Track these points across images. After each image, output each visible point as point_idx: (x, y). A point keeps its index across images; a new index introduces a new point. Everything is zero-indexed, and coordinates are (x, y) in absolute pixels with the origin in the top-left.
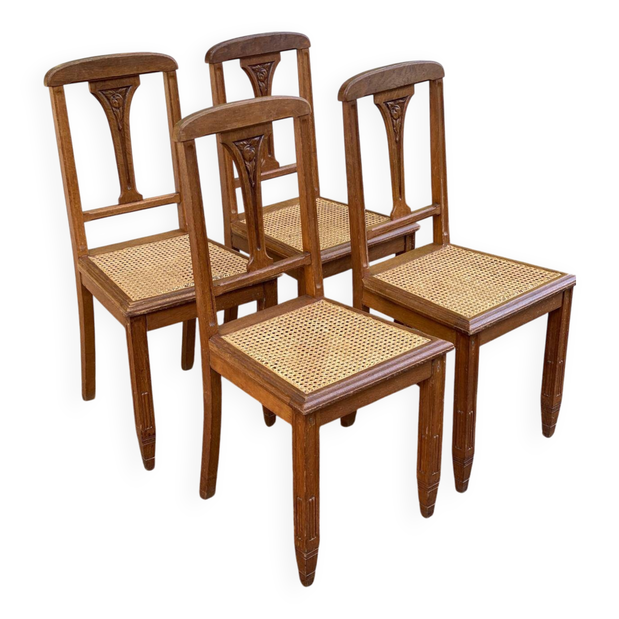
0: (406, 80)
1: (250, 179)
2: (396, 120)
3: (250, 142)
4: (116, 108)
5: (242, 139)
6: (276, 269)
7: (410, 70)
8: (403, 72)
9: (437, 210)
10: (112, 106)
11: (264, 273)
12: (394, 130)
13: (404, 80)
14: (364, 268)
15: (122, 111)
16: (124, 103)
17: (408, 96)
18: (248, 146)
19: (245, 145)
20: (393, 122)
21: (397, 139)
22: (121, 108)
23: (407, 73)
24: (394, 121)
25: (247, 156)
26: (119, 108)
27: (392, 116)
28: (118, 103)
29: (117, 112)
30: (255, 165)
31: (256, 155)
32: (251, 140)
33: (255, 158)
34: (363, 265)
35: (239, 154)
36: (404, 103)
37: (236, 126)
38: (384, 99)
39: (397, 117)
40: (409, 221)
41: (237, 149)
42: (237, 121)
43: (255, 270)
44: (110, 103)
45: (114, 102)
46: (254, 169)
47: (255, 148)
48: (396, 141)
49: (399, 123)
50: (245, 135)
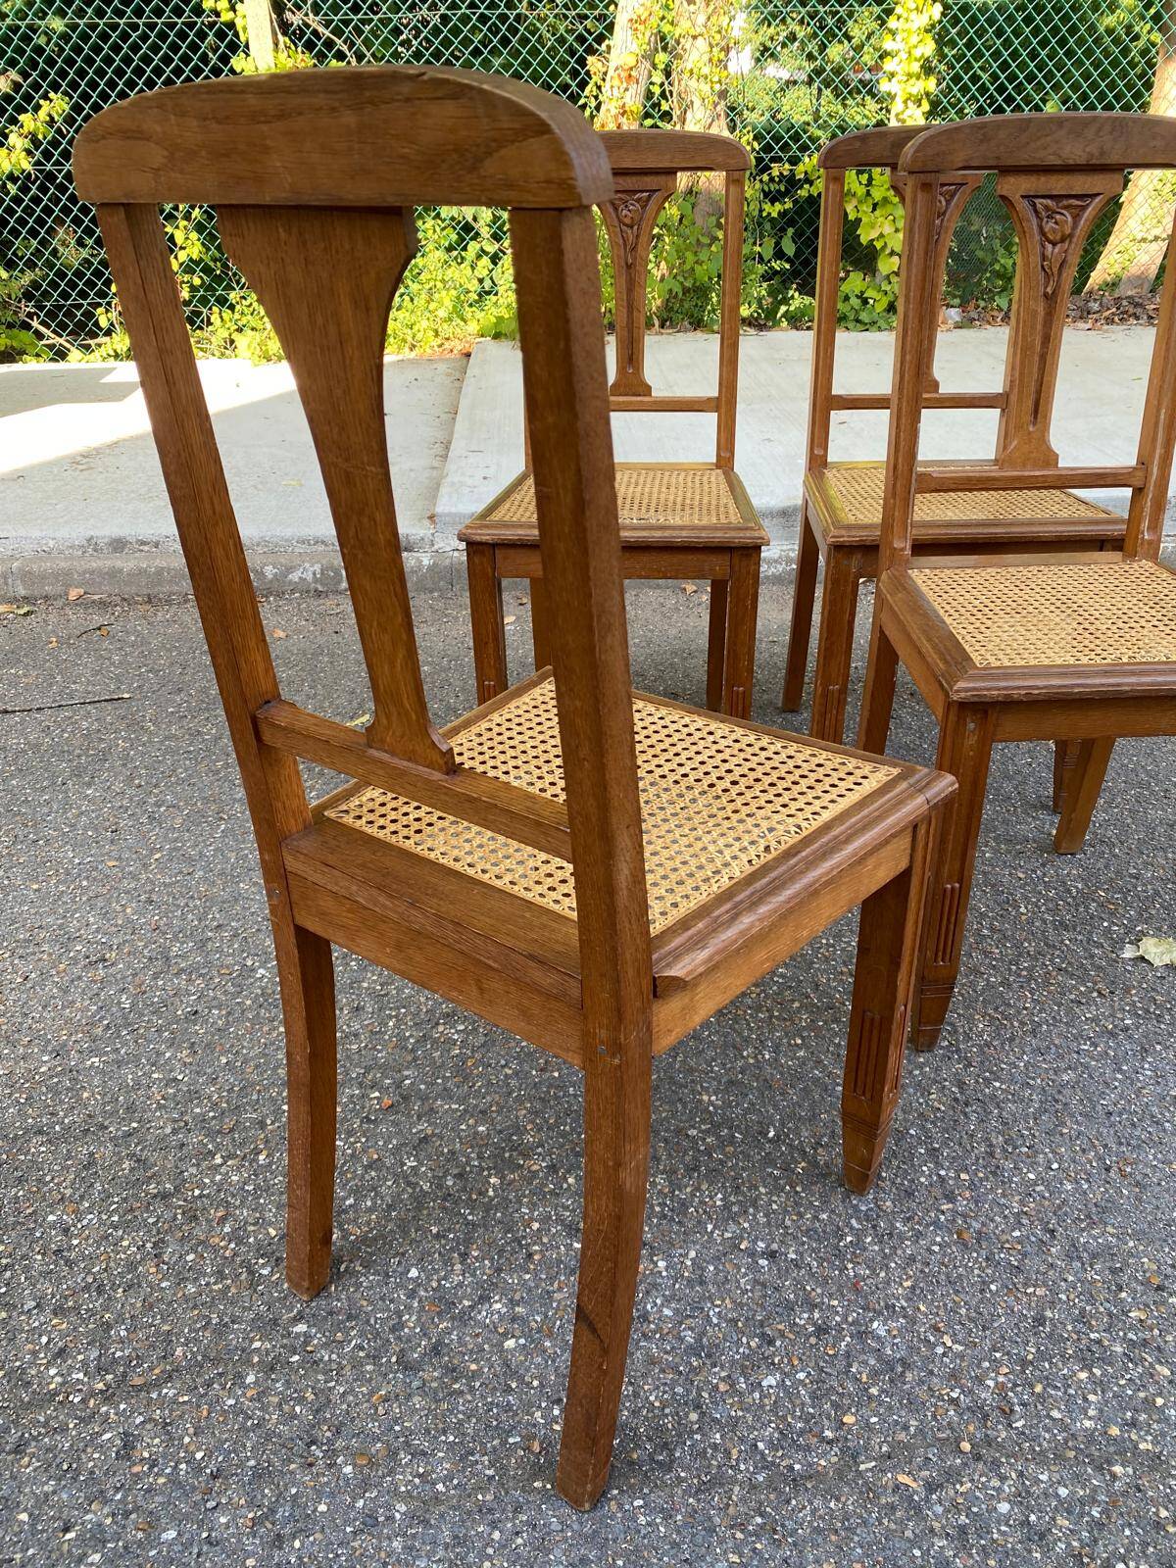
0: (1096, 152)
2: (1054, 244)
4: (627, 225)
7: (1113, 130)
8: (1090, 133)
9: (1134, 477)
10: (620, 221)
12: (1042, 266)
13: (1087, 150)
14: (895, 549)
17: (1099, 194)
20: (1043, 246)
21: (1049, 290)
22: (636, 227)
23: (1101, 134)
24: (1049, 247)
26: (632, 227)
27: (1042, 233)
34: (892, 543)
36: (1084, 208)
38: (1023, 187)
39: (1058, 237)
40: (1045, 482)
44: (617, 216)
48: (1045, 295)
49: (1059, 253)
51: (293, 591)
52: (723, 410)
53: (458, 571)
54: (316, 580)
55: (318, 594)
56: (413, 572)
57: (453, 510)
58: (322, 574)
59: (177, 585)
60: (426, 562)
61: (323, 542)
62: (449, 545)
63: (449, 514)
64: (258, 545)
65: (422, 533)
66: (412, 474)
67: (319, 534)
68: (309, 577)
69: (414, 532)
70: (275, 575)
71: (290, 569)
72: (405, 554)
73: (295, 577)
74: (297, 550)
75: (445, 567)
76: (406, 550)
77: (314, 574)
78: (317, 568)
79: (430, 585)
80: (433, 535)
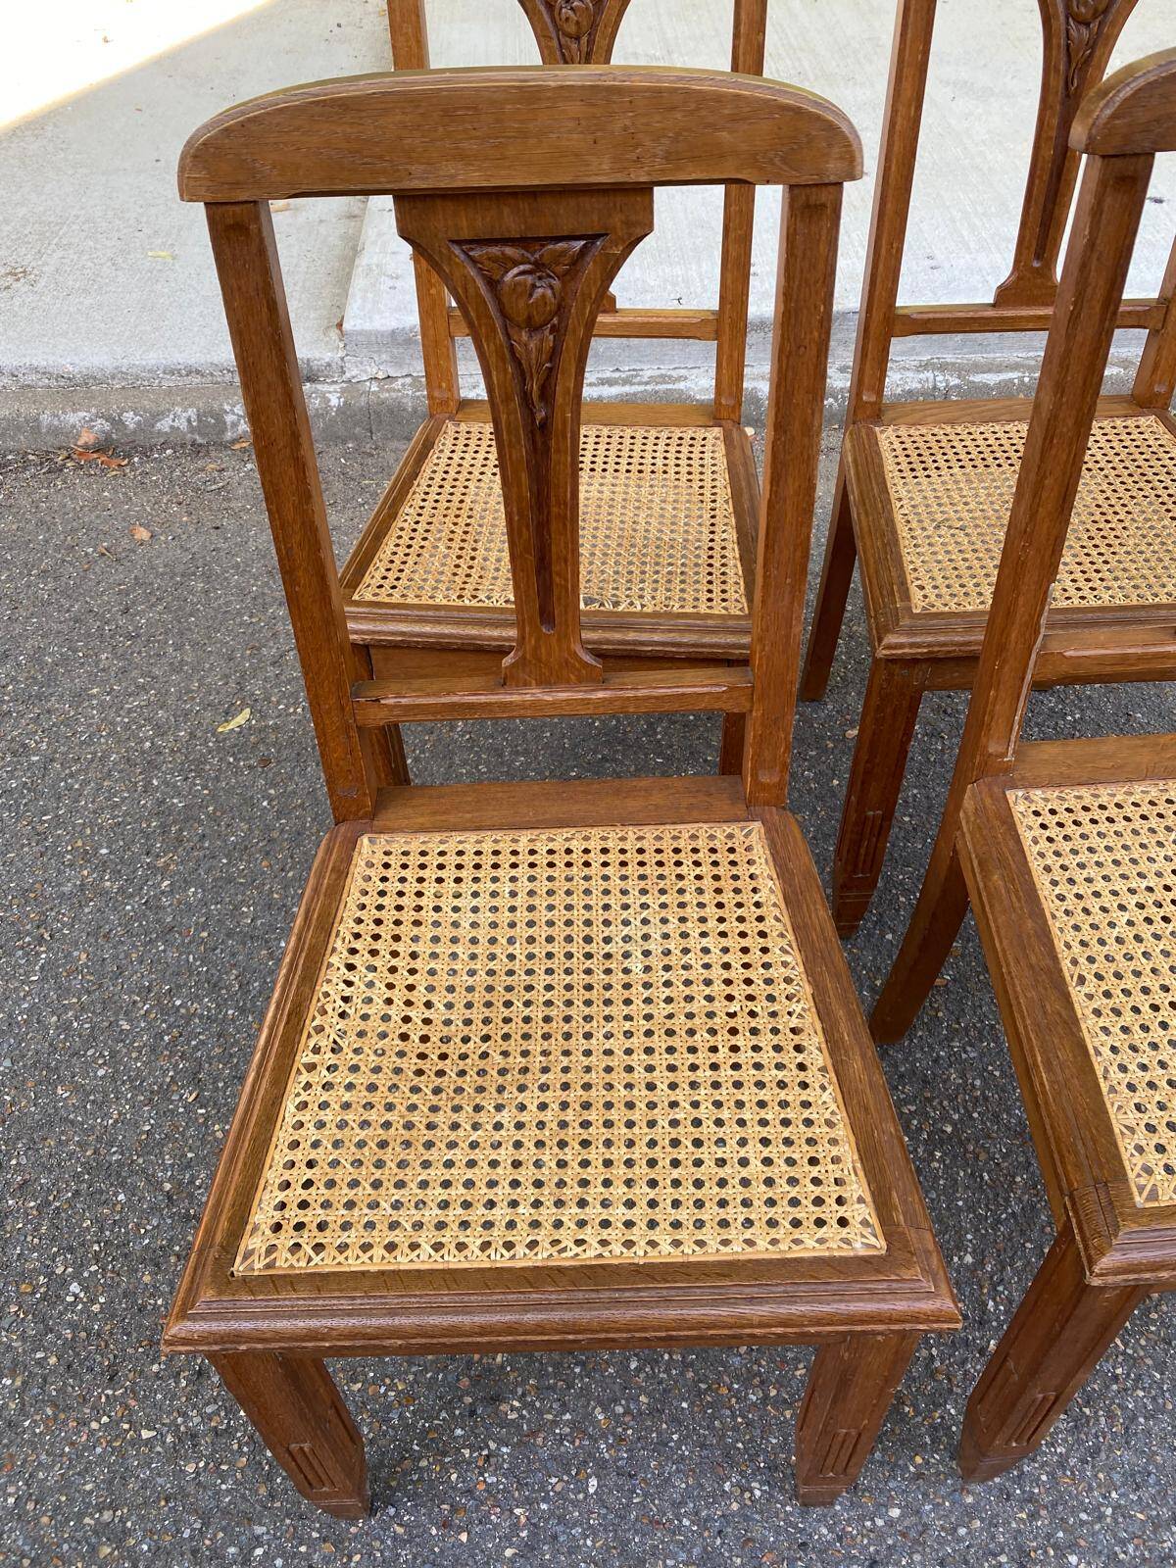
1: (526, 397)
3: (537, 256)
5: (497, 235)
6: (604, 699)
10: (557, 29)
11: (553, 703)
15: (585, 49)
16: (593, 26)
18: (527, 267)
19: (510, 263)
22: (584, 39)
25: (519, 308)
26: (578, 39)
28: (578, 23)
29: (569, 48)
30: (554, 348)
31: (561, 309)
32: (543, 246)
33: (555, 320)
35: (479, 295)
37: (452, 177)
41: (473, 273)
42: (461, 157)
43: (526, 684)
45: (563, 17)
46: (550, 360)
47: (564, 284)
50: (510, 221)
51: (164, 446)
52: (726, 338)
53: (378, 414)
54: (192, 429)
55: (197, 450)
56: (317, 416)
57: (368, 326)
58: (200, 421)
59: (13, 439)
60: (334, 401)
61: (198, 372)
62: (365, 372)
63: (361, 333)
64: (113, 378)
65: (327, 356)
66: (323, 230)
67: (192, 361)
68: (183, 425)
69: (317, 355)
70: (138, 423)
71: (157, 416)
72: (307, 387)
73: (164, 425)
74: (165, 384)
75: (361, 409)
76: (309, 379)
77: (189, 421)
78: (192, 412)
79: (342, 432)
80: (342, 359)
